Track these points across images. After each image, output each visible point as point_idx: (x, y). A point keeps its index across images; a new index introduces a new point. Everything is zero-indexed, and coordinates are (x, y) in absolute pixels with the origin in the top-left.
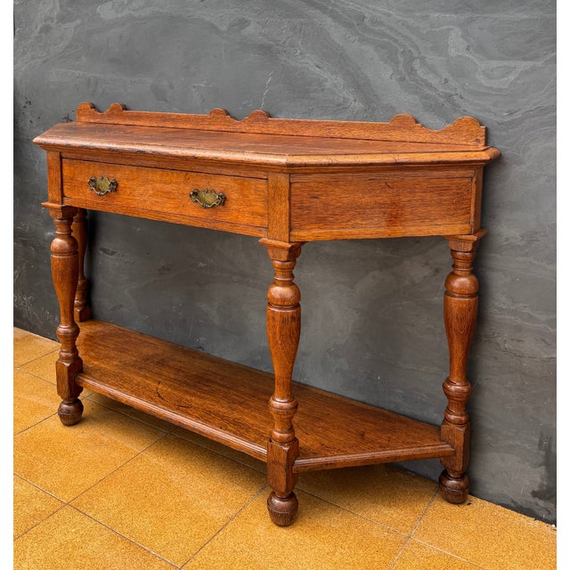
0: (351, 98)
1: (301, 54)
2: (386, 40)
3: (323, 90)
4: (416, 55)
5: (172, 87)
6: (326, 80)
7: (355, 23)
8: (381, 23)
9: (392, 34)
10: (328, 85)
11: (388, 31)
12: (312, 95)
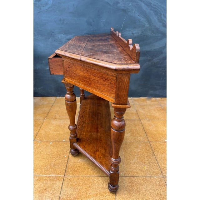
0: (146, 24)
1: (134, 12)
2: (156, 10)
3: (139, 22)
4: (162, 14)
5: (94, 21)
6: (140, 19)
7: (149, 5)
8: (155, 5)
9: (158, 8)
10: (141, 20)
11: (157, 8)
12: (136, 23)
